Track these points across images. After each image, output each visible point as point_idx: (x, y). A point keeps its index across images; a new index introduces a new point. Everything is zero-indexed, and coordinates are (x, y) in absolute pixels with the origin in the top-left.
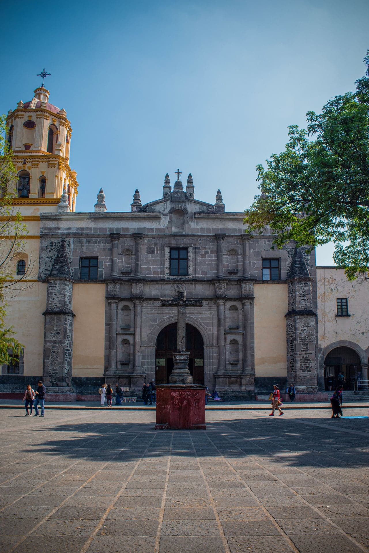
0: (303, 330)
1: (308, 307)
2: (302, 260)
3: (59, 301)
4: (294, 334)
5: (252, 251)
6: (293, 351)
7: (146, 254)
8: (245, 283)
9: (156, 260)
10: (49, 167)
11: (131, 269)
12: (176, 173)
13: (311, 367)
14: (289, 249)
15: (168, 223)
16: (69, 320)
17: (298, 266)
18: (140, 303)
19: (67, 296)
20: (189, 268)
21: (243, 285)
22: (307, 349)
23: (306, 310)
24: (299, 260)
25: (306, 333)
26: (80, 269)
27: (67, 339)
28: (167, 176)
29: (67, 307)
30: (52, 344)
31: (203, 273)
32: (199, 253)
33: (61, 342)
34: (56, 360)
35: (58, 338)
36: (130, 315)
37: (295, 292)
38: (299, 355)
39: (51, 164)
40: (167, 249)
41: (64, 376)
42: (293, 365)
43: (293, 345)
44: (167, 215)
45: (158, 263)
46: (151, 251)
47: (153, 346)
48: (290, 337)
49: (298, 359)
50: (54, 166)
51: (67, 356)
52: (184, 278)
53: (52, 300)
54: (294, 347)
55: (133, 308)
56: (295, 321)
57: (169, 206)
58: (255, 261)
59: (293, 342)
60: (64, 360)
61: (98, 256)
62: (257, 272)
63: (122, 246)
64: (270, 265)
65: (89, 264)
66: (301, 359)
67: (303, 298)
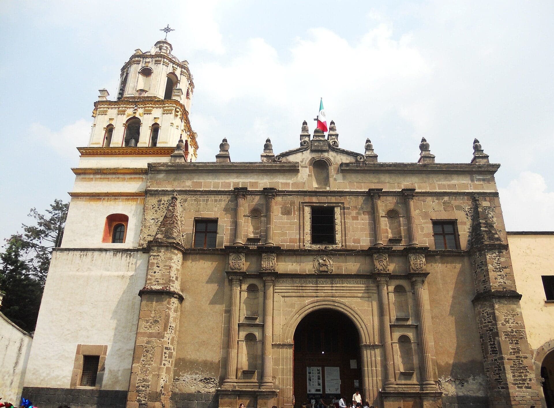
0: (507, 320)
1: (509, 286)
2: (488, 221)
3: (162, 275)
4: (495, 327)
5: (417, 211)
6: (497, 353)
7: (280, 215)
8: (414, 253)
9: (294, 223)
10: (164, 114)
11: (260, 236)
12: (315, 120)
13: (530, 380)
14: (467, 210)
15: (307, 177)
16: (174, 303)
17: (484, 229)
18: (272, 280)
19: (174, 269)
20: (337, 234)
21: (412, 257)
22: (518, 349)
23: (506, 291)
24: (484, 221)
25: (513, 324)
26: (194, 235)
27: (168, 332)
28: (305, 123)
29: (173, 285)
30: (145, 339)
31: (355, 241)
32: (350, 214)
33: (160, 336)
34: (149, 365)
35: (155, 330)
36: (258, 298)
37: (486, 265)
38: (508, 359)
39: (167, 110)
40: (308, 210)
41: (158, 391)
42: (500, 377)
43: (494, 344)
44: (306, 167)
45: (296, 227)
46: (287, 212)
47: (289, 345)
48: (487, 330)
49: (507, 367)
50: (170, 112)
51: (166, 357)
52: (331, 247)
53: (153, 274)
54: (496, 346)
55: (263, 289)
56: (493, 307)
57: (307, 156)
58: (423, 225)
59: (494, 339)
60: (161, 364)
61: (218, 218)
62: (427, 239)
63: (249, 205)
64: (443, 231)
65: (206, 229)
66: (511, 367)
67: (499, 273)
